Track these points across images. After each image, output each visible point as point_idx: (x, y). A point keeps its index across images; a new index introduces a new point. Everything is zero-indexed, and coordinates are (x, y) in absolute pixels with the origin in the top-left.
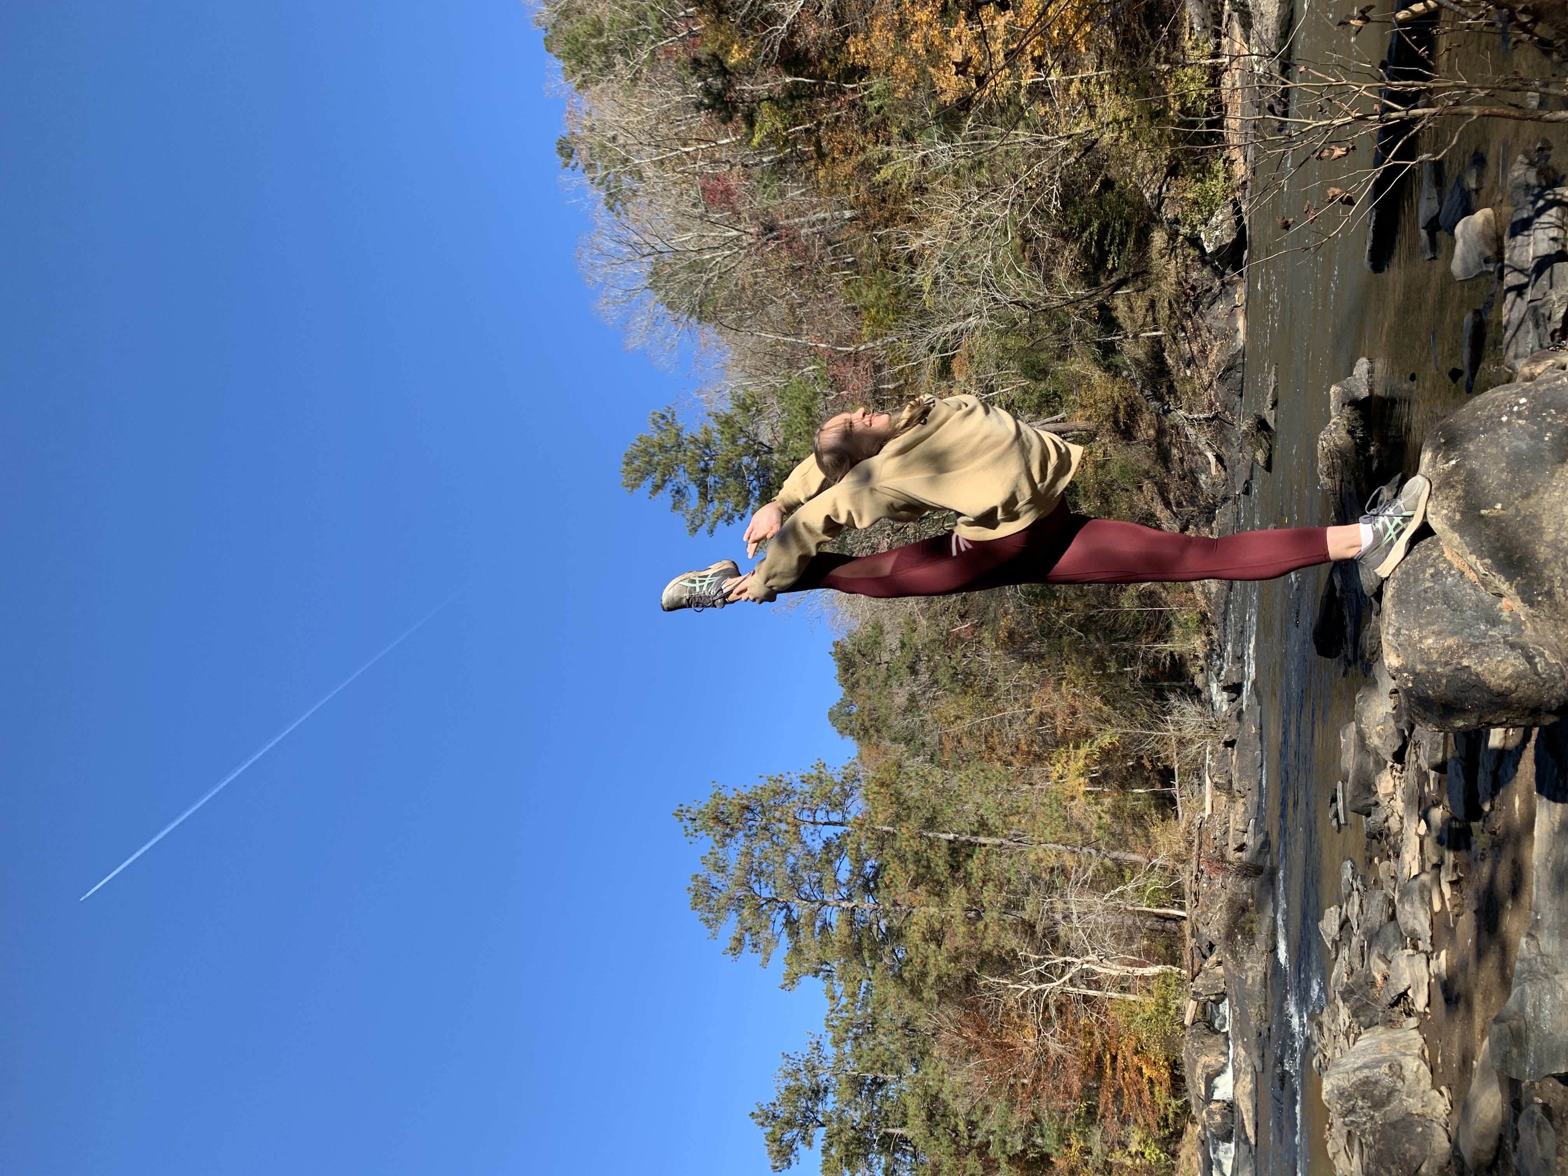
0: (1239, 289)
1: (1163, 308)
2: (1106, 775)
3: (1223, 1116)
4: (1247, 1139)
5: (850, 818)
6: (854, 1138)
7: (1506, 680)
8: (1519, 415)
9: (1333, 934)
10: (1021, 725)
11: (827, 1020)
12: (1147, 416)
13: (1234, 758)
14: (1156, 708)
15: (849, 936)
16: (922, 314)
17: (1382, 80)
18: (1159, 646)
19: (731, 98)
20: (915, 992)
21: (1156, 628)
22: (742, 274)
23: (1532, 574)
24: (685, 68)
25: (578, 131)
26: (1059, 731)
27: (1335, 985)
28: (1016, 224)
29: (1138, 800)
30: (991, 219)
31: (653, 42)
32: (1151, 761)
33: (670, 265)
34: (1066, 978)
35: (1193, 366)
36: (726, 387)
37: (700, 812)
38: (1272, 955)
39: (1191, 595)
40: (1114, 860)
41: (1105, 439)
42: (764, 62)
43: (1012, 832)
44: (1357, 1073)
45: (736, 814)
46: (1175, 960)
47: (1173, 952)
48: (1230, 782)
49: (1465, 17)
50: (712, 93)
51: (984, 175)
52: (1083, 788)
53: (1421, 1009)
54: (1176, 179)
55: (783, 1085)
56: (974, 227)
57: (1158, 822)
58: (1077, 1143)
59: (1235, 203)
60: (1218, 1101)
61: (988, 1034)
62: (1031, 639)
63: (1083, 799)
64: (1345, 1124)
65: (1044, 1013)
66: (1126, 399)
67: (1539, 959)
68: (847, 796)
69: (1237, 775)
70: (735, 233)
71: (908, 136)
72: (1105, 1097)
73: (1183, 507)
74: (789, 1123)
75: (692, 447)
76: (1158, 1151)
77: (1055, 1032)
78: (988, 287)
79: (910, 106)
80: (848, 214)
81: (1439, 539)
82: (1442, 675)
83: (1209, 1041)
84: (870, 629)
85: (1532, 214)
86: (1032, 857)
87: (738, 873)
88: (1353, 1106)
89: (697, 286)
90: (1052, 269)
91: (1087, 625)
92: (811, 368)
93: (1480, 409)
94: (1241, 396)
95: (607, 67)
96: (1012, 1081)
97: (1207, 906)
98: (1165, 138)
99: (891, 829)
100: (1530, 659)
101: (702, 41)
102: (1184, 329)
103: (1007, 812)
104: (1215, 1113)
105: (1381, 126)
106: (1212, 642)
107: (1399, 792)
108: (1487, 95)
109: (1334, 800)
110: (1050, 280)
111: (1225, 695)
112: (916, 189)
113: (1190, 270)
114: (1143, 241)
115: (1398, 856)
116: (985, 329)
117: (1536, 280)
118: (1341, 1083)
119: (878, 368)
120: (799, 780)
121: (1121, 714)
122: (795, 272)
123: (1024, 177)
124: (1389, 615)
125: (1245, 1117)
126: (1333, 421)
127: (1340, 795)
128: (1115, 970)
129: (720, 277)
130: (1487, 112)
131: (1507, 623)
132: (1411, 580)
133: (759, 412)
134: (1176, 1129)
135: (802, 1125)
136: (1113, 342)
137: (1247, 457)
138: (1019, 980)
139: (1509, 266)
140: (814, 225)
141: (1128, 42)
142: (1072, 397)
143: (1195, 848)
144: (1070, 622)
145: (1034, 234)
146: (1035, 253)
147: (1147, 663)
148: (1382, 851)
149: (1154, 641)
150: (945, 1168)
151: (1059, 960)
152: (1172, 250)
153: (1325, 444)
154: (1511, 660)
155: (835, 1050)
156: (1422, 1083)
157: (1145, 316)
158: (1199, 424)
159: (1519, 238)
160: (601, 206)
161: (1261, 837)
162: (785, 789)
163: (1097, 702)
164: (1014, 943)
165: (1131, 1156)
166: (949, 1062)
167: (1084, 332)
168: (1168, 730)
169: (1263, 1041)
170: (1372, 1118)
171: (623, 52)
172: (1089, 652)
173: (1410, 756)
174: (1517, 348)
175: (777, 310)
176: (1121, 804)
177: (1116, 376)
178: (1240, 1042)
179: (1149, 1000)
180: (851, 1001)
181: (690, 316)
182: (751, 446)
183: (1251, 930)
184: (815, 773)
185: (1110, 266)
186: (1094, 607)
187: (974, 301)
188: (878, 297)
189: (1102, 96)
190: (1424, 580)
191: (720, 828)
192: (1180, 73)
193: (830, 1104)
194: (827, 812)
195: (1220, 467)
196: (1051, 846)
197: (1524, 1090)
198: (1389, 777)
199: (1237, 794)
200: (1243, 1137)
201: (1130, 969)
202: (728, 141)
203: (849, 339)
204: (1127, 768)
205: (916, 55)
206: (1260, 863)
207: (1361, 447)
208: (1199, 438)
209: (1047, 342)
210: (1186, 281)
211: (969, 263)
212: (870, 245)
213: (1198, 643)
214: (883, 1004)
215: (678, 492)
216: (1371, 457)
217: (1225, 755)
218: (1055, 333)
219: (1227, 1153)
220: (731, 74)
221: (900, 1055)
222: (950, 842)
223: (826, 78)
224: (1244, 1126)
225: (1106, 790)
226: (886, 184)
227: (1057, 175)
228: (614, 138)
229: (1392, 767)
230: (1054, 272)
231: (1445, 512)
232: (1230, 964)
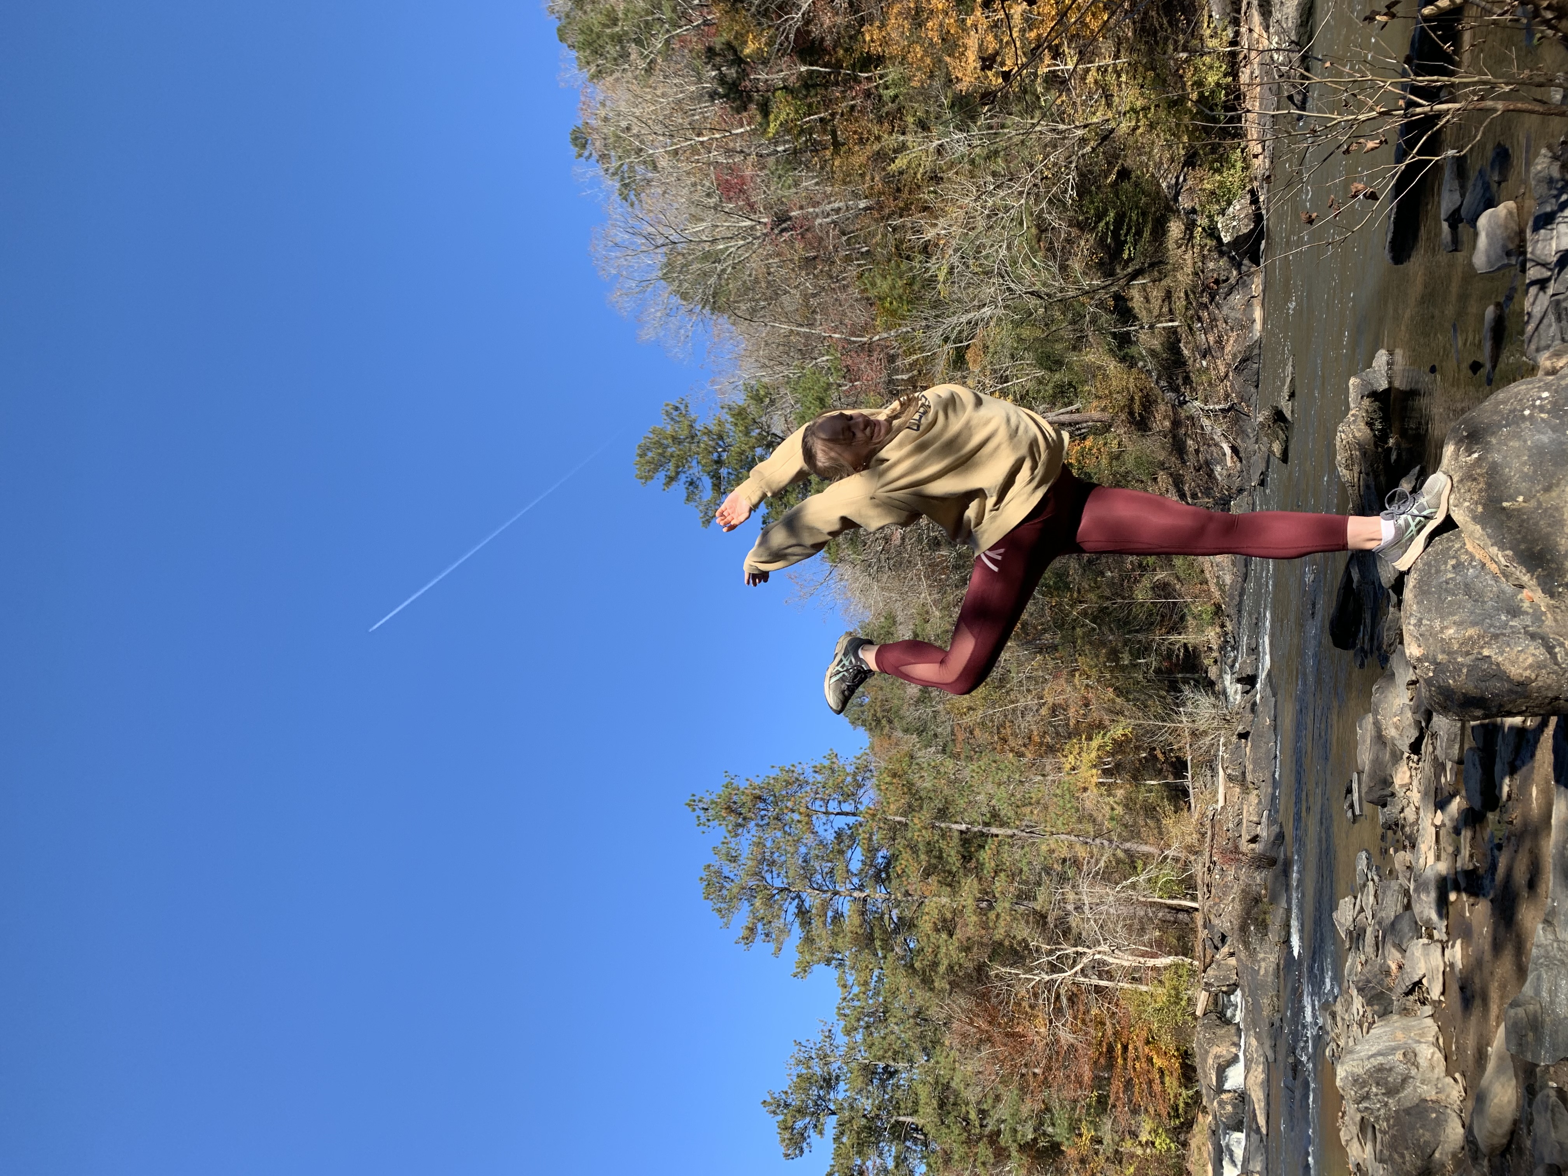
0: (1256, 280)
1: (1179, 298)
2: (1118, 766)
3: (1235, 1106)
4: (1258, 1128)
5: (862, 808)
6: (865, 1127)
7: (1526, 669)
8: (1542, 409)
9: (1348, 924)
10: (1033, 716)
11: (839, 1008)
12: (1162, 407)
13: (1248, 749)
14: (1169, 700)
15: (861, 926)
16: (937, 304)
17: (1404, 74)
18: (1173, 638)
19: (745, 87)
20: (927, 982)
21: (1170, 619)
22: (755, 265)
23: (1553, 566)
24: (699, 57)
25: (593, 122)
26: (1072, 722)
27: (1349, 975)
28: (1031, 214)
29: (1151, 791)
30: (1007, 209)
31: (668, 31)
32: (1164, 753)
33: (683, 255)
34: (1078, 968)
35: (1208, 357)
36: (740, 377)
37: (713, 802)
38: (1284, 946)
39: (1205, 587)
40: (1126, 851)
41: (1120, 429)
42: (779, 50)
43: (1024, 823)
44: (1372, 1060)
45: (749, 804)
46: (1186, 951)
47: (1185, 943)
48: (1244, 773)
49: (1491, 13)
50: (727, 83)
51: (1000, 165)
52: (1095, 780)
53: (1436, 998)
54: (1193, 169)
55: (795, 1073)
56: (989, 217)
57: (1171, 813)
58: (1087, 1133)
59: (1252, 192)
60: (1229, 1091)
61: (999, 1024)
62: (1045, 631)
63: (1095, 791)
64: (1358, 1110)
65: (1055, 1003)
66: (1141, 390)
67: (1555, 945)
68: (860, 786)
69: (1251, 767)
70: (748, 223)
71: (923, 126)
72: (1117, 1085)
73: (1198, 498)
74: (801, 1111)
75: (705, 438)
76: (1168, 1141)
77: (1066, 1021)
78: (1003, 277)
79: (924, 94)
80: (862, 205)
81: (1461, 532)
82: (1463, 665)
83: (1221, 1032)
84: (883, 620)
85: (1556, 208)
86: (1044, 848)
87: (750, 863)
88: (1368, 1093)
89: (710, 276)
90: (1067, 260)
91: (1100, 616)
92: (824, 358)
93: (1503, 403)
94: (1257, 386)
95: (621, 56)
96: (1024, 1071)
97: (1220, 897)
98: (1183, 128)
99: (903, 819)
100: (1550, 649)
101: (717, 30)
102: (1200, 319)
103: (1019, 803)
104: (1226, 1103)
105: (1406, 120)
106: (1227, 634)
107: (1415, 783)
108: (1512, 90)
109: (1349, 791)
110: (1065, 270)
111: (1239, 686)
112: (932, 178)
113: (1207, 261)
114: (1160, 231)
115: (1413, 847)
116: (1000, 319)
117: (1559, 273)
118: (1356, 1070)
119: (892, 359)
120: (812, 769)
121: (1135, 705)
122: (809, 263)
123: (1040, 166)
124: (1411, 606)
125: (1256, 1107)
126: (1351, 413)
127: (1355, 786)
128: (1127, 961)
129: (733, 268)
130: (1512, 107)
131: (1527, 613)
132: (1433, 571)
133: (772, 402)
134: (1186, 1119)
135: (813, 1113)
136: (1128, 333)
137: (1263, 449)
138: (1030, 970)
139: (1533, 260)
140: (828, 215)
141: (1145, 31)
142: (1087, 388)
143: (1208, 839)
144: (1084, 613)
145: (1050, 224)
146: (1051, 243)
147: (1161, 655)
148: (1398, 841)
149: (1168, 633)
150: (956, 1157)
151: (1071, 950)
152: (1189, 240)
153: (1343, 436)
154: (1532, 649)
155: (846, 1039)
156: (1436, 1071)
157: (1161, 307)
158: (1215, 416)
159: (1542, 231)
160: (615, 197)
161: (1276, 829)
162: (797, 779)
163: (1110, 693)
164: (1025, 933)
165: (1142, 1146)
166: (960, 1050)
167: (1100, 322)
168: (1181, 722)
169: (1275, 1030)
170: (1386, 1104)
171: (638, 42)
172: (1103, 644)
173: (1426, 747)
174: (1539, 341)
175: (791, 301)
176: (1133, 795)
177: (1131, 367)
178: (1252, 1033)
179: (1160, 990)
180: (863, 989)
181: (704, 307)
182: (765, 438)
183: (1264, 920)
184: (827, 763)
185: (1125, 256)
186: (1107, 598)
187: (988, 291)
188: (893, 287)
189: (1119, 86)
190: (1446, 571)
191: (732, 818)
192: (1198, 61)
193: (841, 1093)
194: (840, 802)
195: (1235, 458)
196: (1063, 837)
197: (1539, 1075)
198: (1406, 768)
199: (1251, 786)
200: (1254, 1127)
201: (1142, 960)
202: (742, 130)
203: (865, 329)
204: (1140, 760)
205: (932, 44)
206: (1274, 854)
207: (1380, 438)
208: (1214, 429)
209: (1062, 333)
210: (1203, 272)
211: (984, 253)
212: (884, 236)
213: (1212, 635)
214: (894, 993)
215: (691, 483)
216: (1390, 449)
217: (1238, 747)
218: (1070, 324)
219: (1238, 1141)
220: (747, 63)
221: (912, 1044)
222: (961, 832)
223: (842, 67)
224: (1255, 1115)
225: (1119, 781)
226: (901, 173)
227: (1074, 165)
228: (628, 129)
229: (1408, 758)
230: (1069, 263)
231: (1467, 504)
232: (1243, 955)
